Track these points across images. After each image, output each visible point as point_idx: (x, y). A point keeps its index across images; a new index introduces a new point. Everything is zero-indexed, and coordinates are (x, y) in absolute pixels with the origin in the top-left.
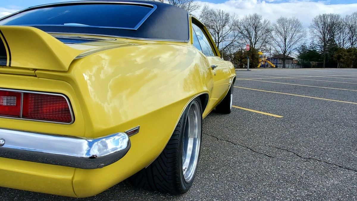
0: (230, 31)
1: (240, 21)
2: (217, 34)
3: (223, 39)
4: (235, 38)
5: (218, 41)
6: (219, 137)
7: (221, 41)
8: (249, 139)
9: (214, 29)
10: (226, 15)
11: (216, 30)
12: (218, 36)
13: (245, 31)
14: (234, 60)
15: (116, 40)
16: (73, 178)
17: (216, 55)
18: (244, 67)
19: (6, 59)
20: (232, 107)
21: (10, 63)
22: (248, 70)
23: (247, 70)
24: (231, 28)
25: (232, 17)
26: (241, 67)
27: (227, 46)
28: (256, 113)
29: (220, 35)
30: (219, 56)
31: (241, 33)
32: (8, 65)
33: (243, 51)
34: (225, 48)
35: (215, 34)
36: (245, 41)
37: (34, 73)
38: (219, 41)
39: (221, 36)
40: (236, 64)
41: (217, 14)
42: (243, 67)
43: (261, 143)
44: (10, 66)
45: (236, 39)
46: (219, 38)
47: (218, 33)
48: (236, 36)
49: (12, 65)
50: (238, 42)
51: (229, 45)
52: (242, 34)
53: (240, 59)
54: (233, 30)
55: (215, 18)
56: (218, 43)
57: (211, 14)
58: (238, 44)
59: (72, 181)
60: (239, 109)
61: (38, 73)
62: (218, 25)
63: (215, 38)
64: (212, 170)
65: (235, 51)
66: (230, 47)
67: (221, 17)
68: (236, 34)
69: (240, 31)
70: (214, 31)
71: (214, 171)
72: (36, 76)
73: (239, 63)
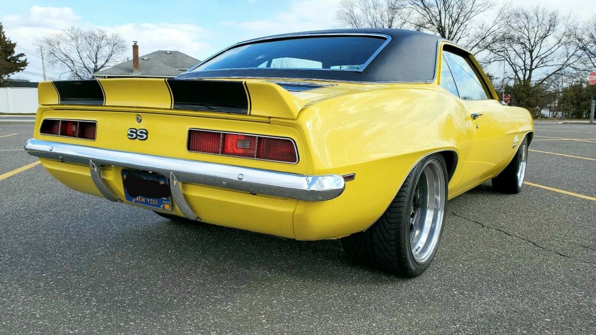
0: (557, 46)
1: (580, 26)
2: (528, 54)
3: (540, 63)
4: (568, 59)
5: (531, 65)
6: (486, 224)
7: (536, 67)
8: (537, 230)
9: (522, 43)
10: (550, 15)
11: (528, 45)
12: (531, 57)
13: (593, 44)
14: (563, 103)
15: (337, 85)
16: (294, 211)
17: (492, 98)
18: (584, 116)
19: (247, 108)
20: (523, 184)
21: (250, 113)
22: (591, 123)
23: (589, 122)
24: (560, 41)
25: (564, 18)
26: (578, 116)
27: (551, 75)
28: (569, 196)
29: (534, 54)
30: (494, 99)
31: (584, 48)
32: (248, 113)
33: (585, 85)
34: (545, 79)
35: (524, 53)
36: (592, 65)
37: (268, 121)
38: (533, 67)
39: (537, 57)
40: (567, 110)
41: (532, 14)
42: (582, 116)
43: (557, 237)
44: (250, 114)
45: (571, 61)
46: (532, 61)
47: (531, 52)
48: (570, 54)
49: (251, 114)
50: (575, 68)
51: (553, 73)
52: (585, 50)
53: (575, 101)
54: (565, 44)
55: (526, 22)
56: (531, 70)
57: (518, 15)
58: (575, 72)
59: (293, 215)
60: (537, 188)
61: (272, 120)
62: (532, 35)
63: (524, 62)
64: (460, 260)
65: (565, 85)
66: (556, 78)
67: (540, 19)
68: (571, 52)
69: (581, 45)
70: (523, 48)
71: (463, 262)
72: (269, 123)
73: (573, 110)
